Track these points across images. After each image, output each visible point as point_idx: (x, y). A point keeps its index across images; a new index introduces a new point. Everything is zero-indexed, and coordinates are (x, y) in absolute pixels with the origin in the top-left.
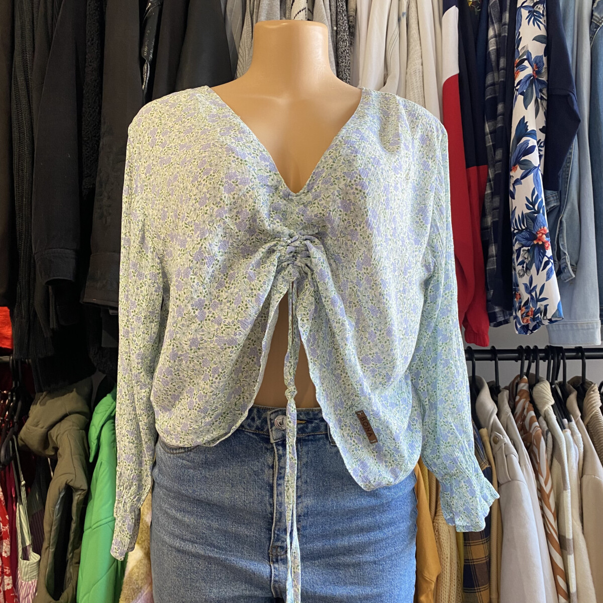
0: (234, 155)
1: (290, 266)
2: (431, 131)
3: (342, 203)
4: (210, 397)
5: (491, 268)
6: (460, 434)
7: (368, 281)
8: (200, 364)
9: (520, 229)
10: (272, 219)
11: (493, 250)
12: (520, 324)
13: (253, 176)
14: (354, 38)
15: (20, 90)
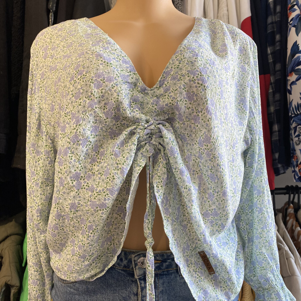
0: (101, 59)
1: (147, 145)
2: (246, 44)
3: (187, 94)
4: (87, 247)
5: (275, 139)
6: (271, 260)
7: (208, 155)
8: (79, 222)
9: (296, 113)
10: (132, 109)
11: (276, 127)
12: (298, 175)
13: (117, 75)
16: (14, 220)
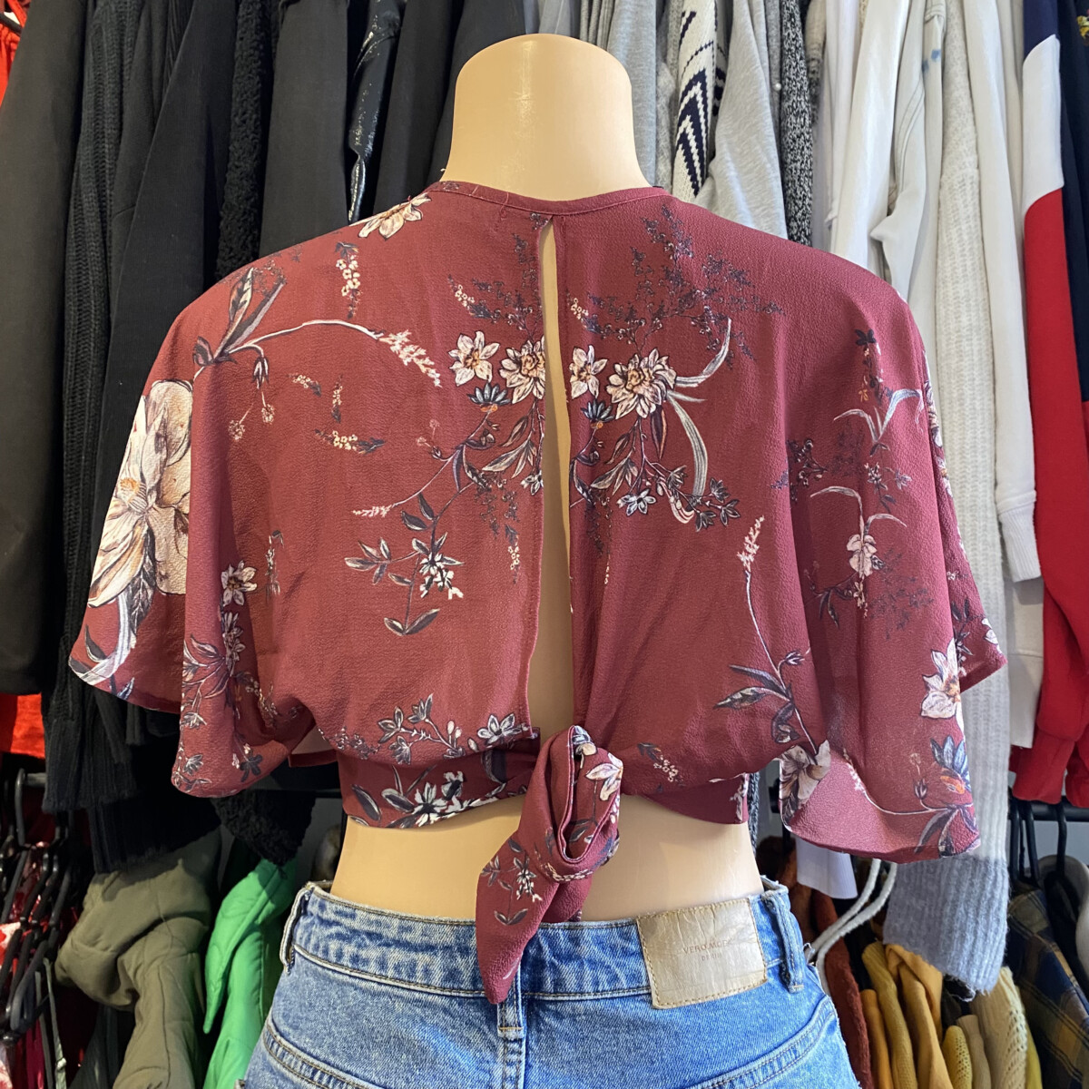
14: (818, 107)
15: (86, 221)
16: (180, 862)
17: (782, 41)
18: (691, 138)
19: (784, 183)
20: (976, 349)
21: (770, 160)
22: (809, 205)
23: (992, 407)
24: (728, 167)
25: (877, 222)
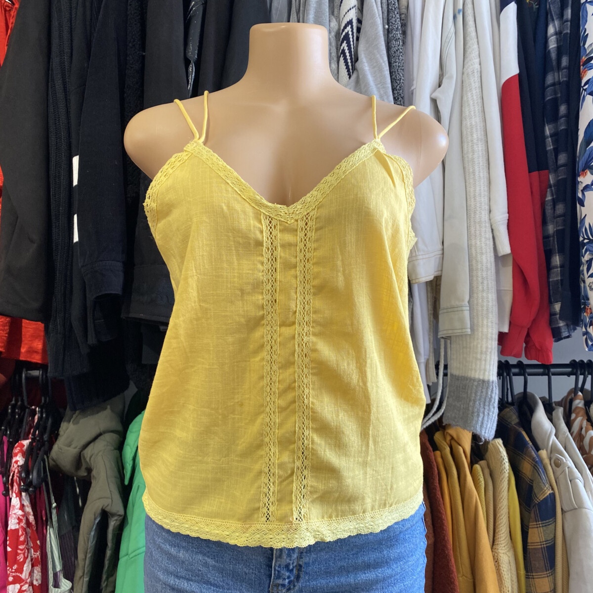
5: (555, 279)
9: (591, 238)
11: (557, 260)
12: (591, 340)
14: (406, 36)
15: (57, 94)
16: (109, 407)
17: (388, 5)
18: (347, 51)
19: (391, 73)
20: (480, 149)
21: (384, 62)
22: (403, 83)
23: (488, 175)
24: (364, 65)
25: (434, 91)
